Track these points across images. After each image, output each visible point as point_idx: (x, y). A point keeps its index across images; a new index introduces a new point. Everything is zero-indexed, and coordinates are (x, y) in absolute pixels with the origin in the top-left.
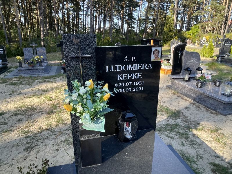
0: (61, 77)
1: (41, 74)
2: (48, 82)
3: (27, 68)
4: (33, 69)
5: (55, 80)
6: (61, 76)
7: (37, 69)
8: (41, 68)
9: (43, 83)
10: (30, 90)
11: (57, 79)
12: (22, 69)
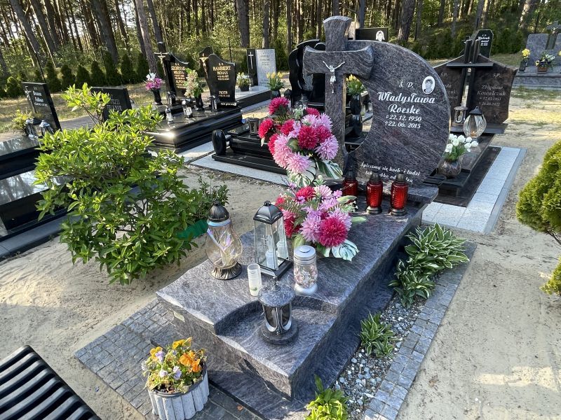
3: (535, 74)
4: (545, 75)
7: (554, 77)
12: (523, 74)
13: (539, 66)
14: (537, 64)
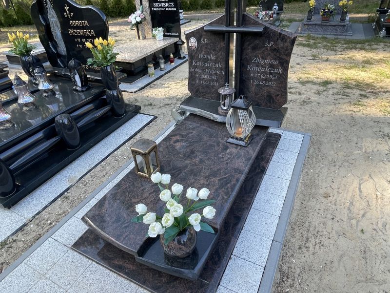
0: (382, 45)
1: (340, 35)
2: (361, 49)
3: (319, 23)
4: (328, 24)
5: (373, 47)
6: (381, 42)
7: (335, 26)
8: (342, 24)
9: (354, 51)
10: (337, 57)
11: (375, 46)
12: (310, 23)
13: (323, 15)
14: (321, 13)
